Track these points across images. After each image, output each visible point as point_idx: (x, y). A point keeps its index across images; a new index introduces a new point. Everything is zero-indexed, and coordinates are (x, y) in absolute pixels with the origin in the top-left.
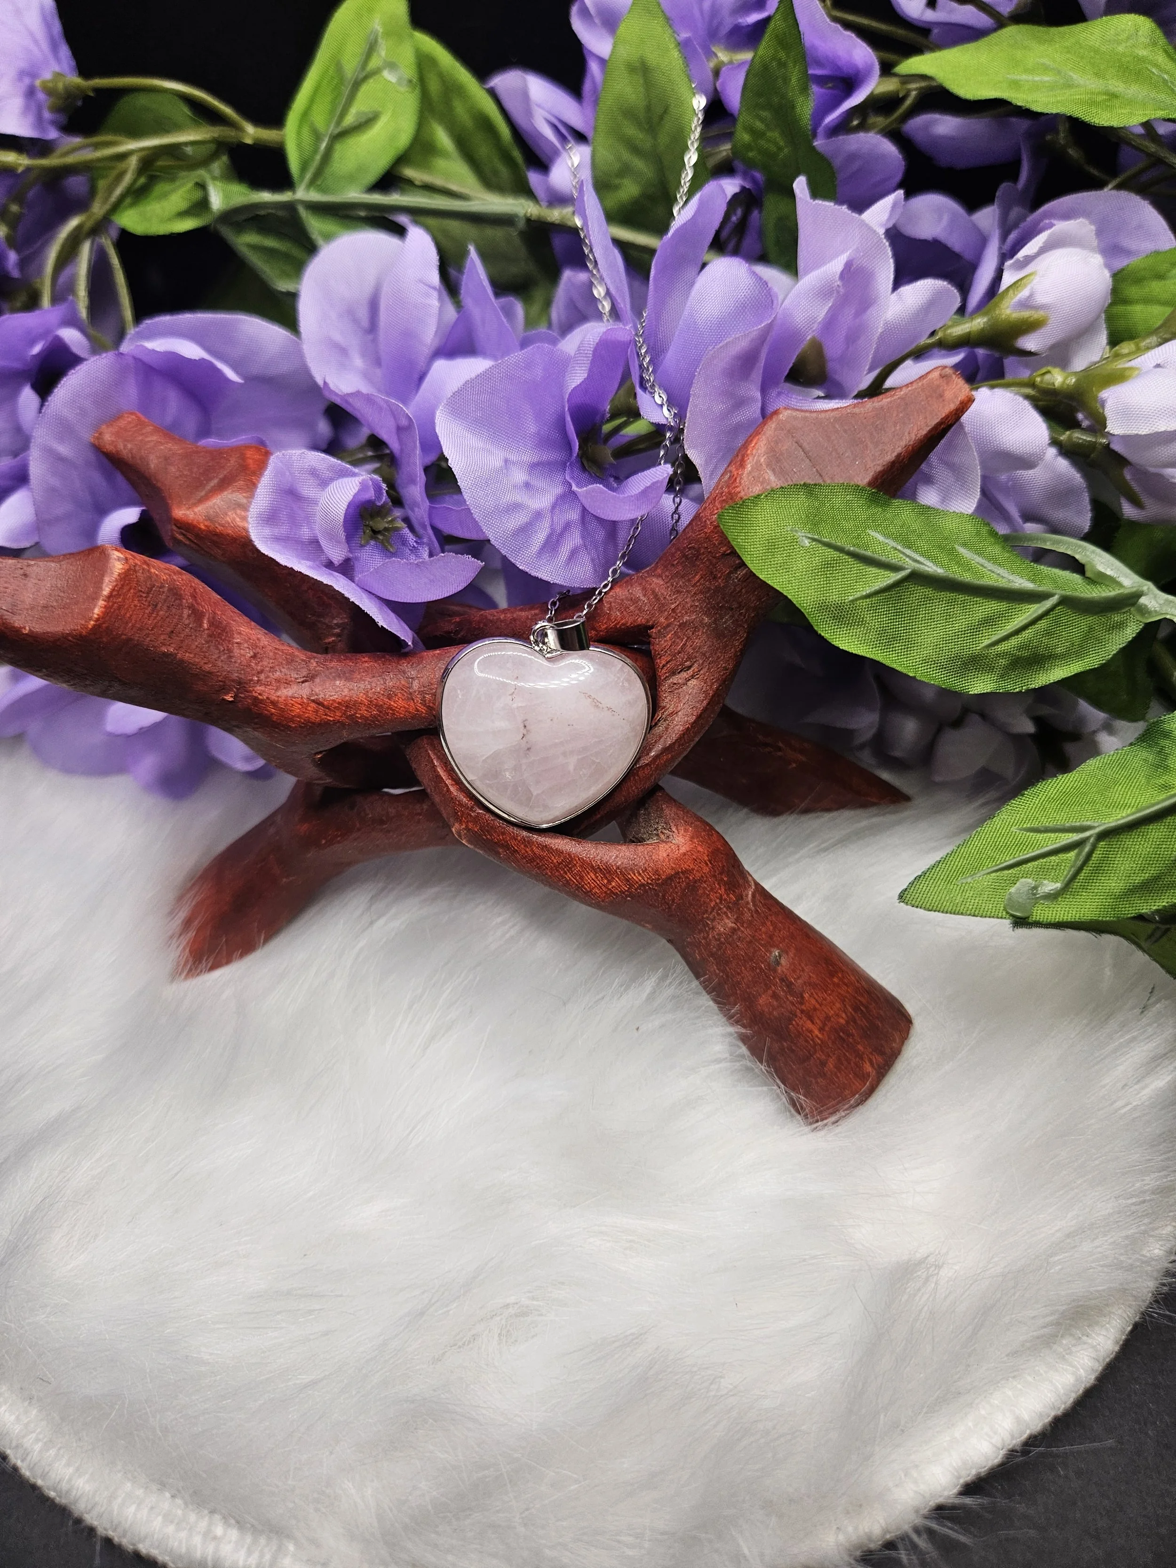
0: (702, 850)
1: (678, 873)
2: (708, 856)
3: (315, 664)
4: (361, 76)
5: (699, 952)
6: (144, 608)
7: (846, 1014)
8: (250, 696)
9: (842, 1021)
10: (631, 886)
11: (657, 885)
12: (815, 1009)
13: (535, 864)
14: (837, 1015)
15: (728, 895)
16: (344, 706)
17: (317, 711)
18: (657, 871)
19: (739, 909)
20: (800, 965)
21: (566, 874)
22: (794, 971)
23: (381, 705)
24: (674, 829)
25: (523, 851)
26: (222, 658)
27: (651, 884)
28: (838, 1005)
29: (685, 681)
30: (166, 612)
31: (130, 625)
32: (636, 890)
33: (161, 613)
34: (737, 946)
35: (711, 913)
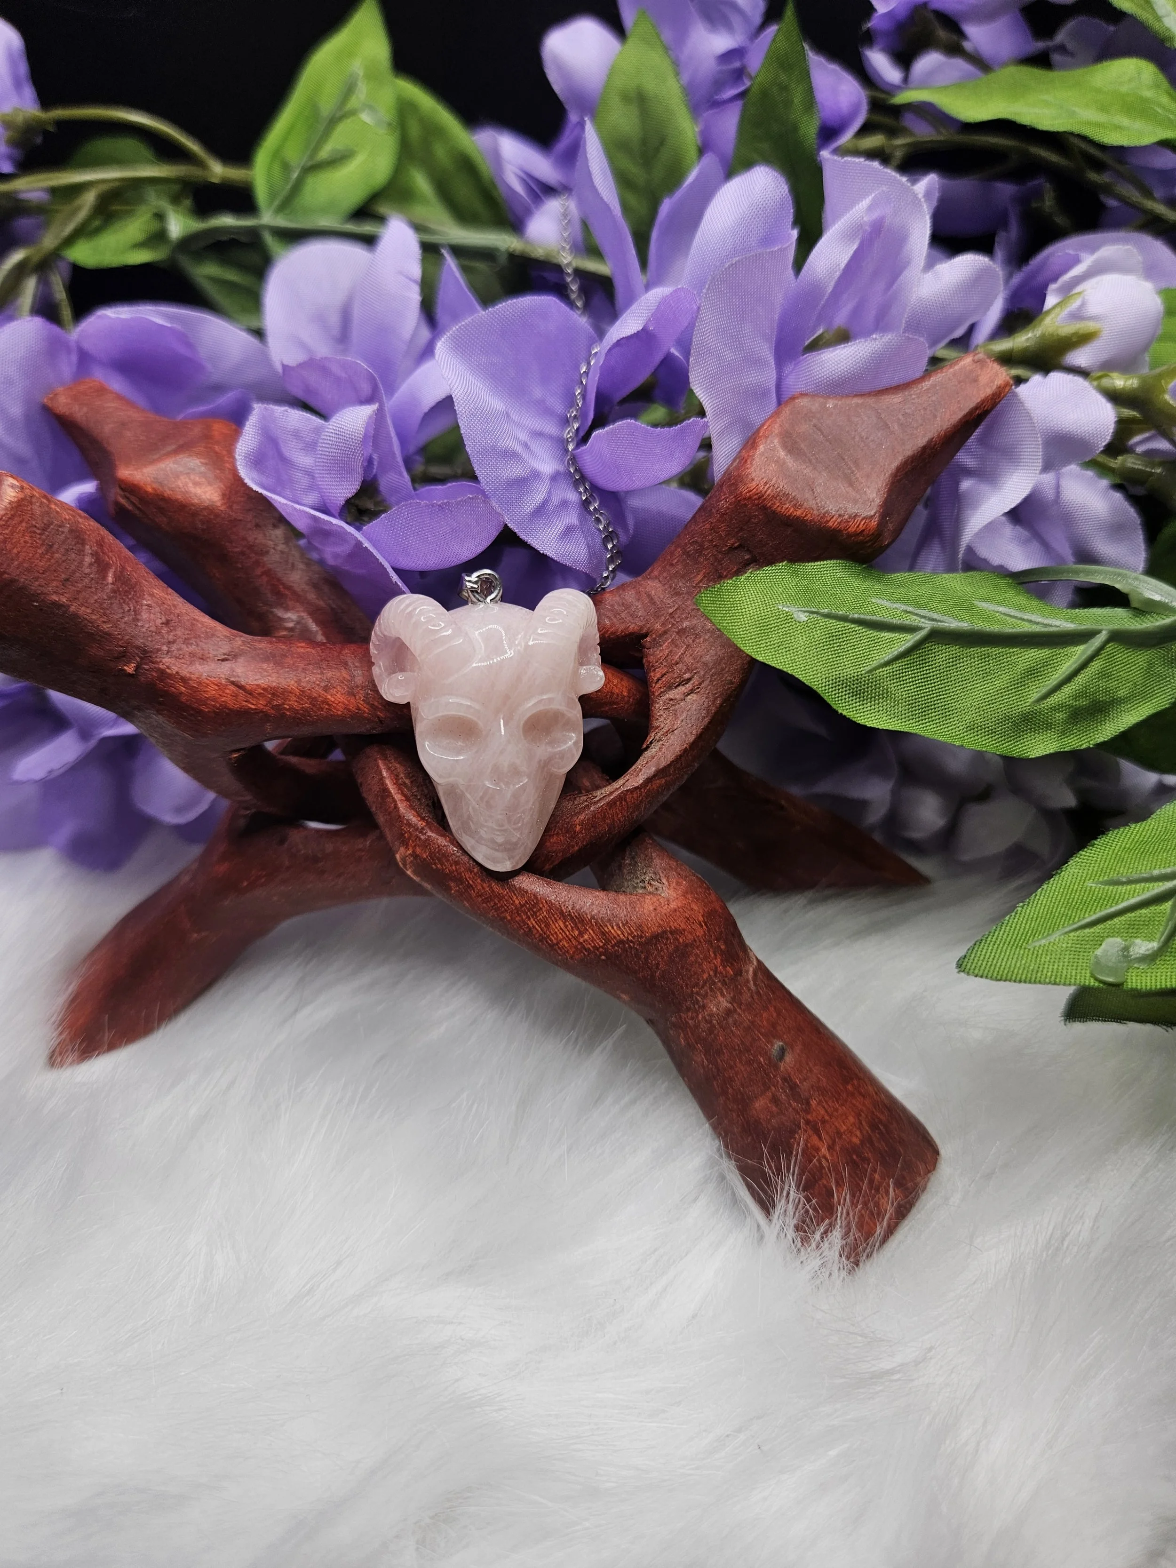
0: (696, 908)
1: (665, 932)
2: (703, 916)
3: (240, 643)
4: (339, 114)
5: (685, 1035)
6: (37, 547)
7: (861, 1132)
8: (155, 668)
9: (856, 1141)
10: (607, 941)
11: (640, 944)
12: (824, 1122)
13: (492, 904)
14: (851, 1132)
15: (724, 967)
16: (270, 694)
17: (236, 696)
18: (641, 926)
19: (736, 987)
20: (808, 1064)
21: (529, 919)
22: (800, 1072)
23: (316, 698)
24: (664, 881)
25: (479, 887)
26: (126, 619)
27: (631, 941)
28: (851, 1119)
29: (682, 697)
30: (63, 555)
31: (16, 563)
32: (613, 946)
33: (57, 555)
34: (732, 1031)
35: (703, 987)
